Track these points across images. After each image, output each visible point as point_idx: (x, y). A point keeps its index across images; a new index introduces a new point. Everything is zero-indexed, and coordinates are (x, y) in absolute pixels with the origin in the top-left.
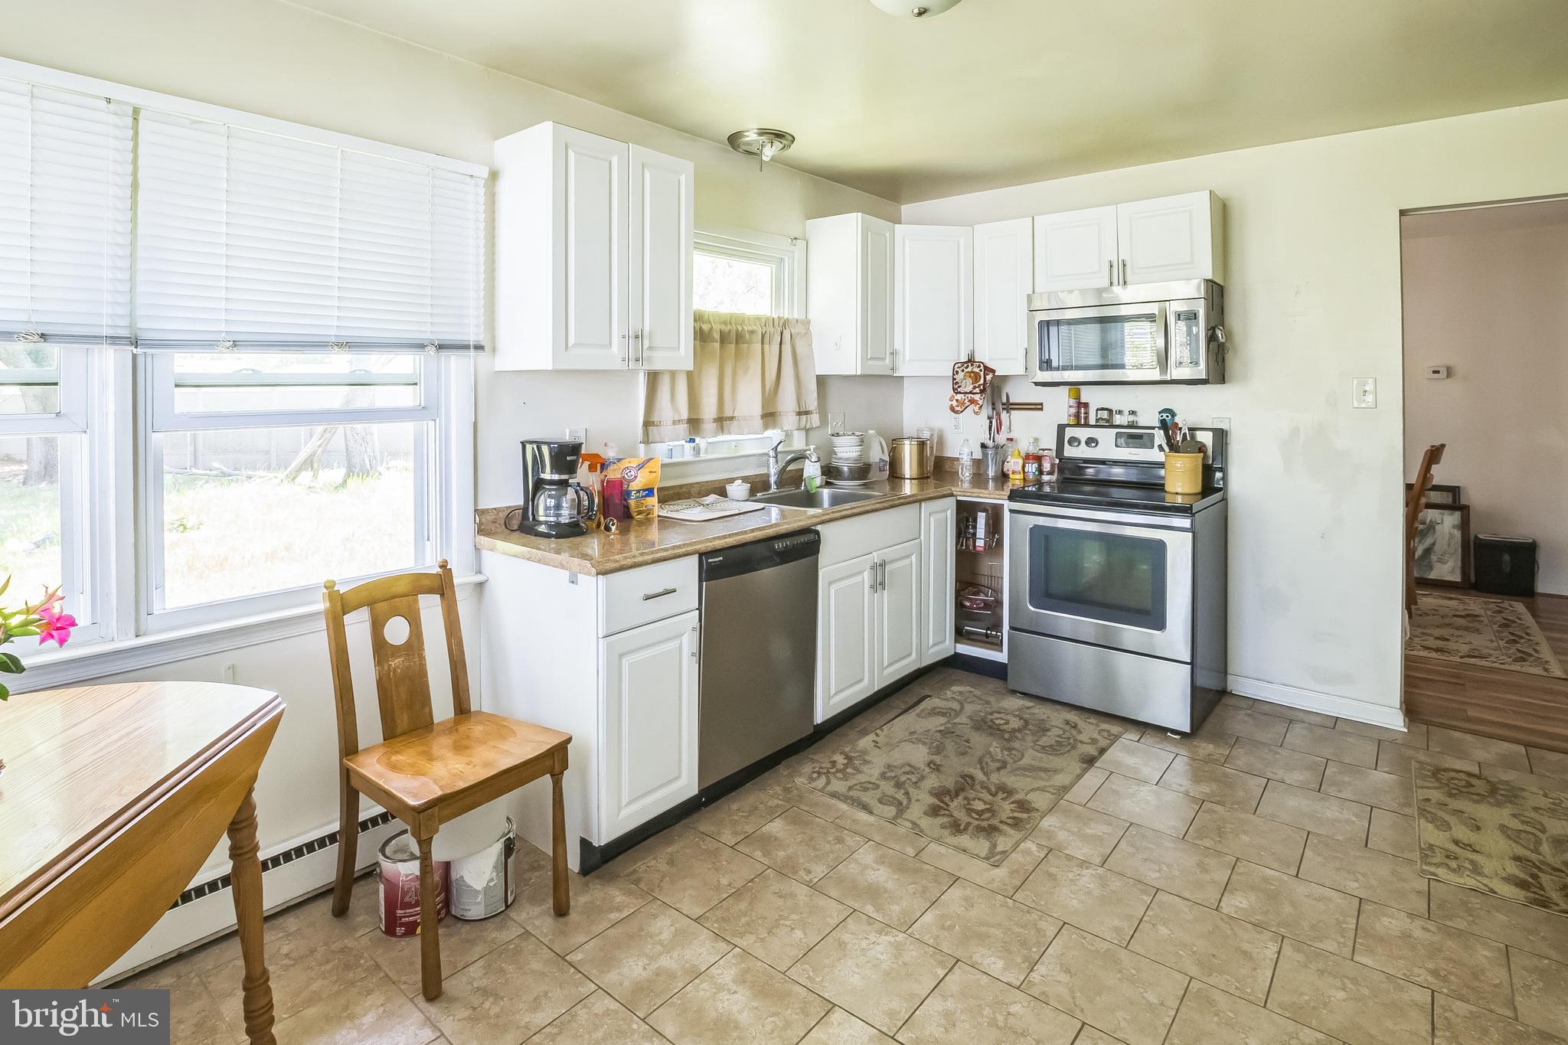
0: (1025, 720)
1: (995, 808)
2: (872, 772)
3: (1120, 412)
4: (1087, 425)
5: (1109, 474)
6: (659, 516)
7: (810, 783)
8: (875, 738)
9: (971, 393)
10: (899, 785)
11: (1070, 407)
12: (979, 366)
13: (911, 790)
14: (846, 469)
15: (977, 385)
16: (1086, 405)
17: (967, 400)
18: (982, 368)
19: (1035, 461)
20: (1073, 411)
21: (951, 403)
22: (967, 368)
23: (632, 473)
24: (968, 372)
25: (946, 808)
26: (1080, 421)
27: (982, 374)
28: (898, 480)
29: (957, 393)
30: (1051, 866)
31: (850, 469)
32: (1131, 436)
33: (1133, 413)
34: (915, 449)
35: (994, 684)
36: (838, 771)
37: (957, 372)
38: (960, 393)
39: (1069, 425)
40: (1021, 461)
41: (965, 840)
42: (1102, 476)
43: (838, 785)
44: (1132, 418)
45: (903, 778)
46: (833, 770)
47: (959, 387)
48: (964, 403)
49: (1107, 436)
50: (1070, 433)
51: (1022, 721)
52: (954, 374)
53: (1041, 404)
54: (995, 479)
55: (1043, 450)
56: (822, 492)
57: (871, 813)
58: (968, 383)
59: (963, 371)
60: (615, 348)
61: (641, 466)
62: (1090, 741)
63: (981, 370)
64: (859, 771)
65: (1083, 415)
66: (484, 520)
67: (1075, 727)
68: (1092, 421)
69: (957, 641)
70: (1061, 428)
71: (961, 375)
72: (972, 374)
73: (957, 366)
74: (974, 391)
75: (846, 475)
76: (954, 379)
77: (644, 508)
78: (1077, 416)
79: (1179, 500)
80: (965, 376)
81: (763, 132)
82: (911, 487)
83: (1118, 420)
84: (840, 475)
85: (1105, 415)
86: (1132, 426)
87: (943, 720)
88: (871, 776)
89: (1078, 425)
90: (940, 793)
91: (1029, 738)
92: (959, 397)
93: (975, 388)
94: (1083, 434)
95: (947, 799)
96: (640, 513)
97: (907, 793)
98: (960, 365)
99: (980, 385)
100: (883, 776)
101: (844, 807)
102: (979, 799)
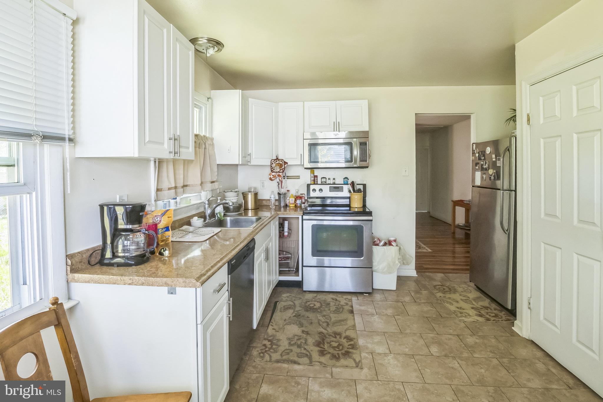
0: (320, 302)
1: (341, 343)
2: (284, 344)
3: (329, 179)
4: (317, 184)
5: (337, 202)
6: (172, 241)
7: (263, 360)
8: (273, 327)
9: (279, 172)
10: (299, 346)
11: (312, 177)
12: (282, 161)
13: (306, 347)
14: (231, 207)
15: (281, 169)
16: (317, 176)
17: (277, 175)
18: (283, 162)
19: (300, 199)
20: (313, 179)
21: (270, 176)
22: (277, 161)
23: (159, 219)
24: (277, 163)
25: (324, 350)
26: (315, 183)
27: (283, 164)
28: (247, 210)
29: (273, 172)
30: (378, 360)
31: (234, 208)
32: (335, 188)
33: (334, 179)
34: (253, 196)
35: (296, 290)
36: (270, 349)
37: (273, 163)
38: (274, 172)
39: (311, 184)
40: (294, 199)
41: (343, 362)
42: (334, 203)
43: (276, 356)
44: (334, 181)
45: (299, 342)
46: (267, 349)
47: (274, 170)
48: (275, 177)
49: (326, 188)
50: (312, 187)
51: (319, 303)
52: (271, 164)
53: (299, 176)
54: (283, 207)
55: (302, 194)
56: (227, 219)
57: (299, 364)
58: (277, 168)
59: (275, 163)
60: (166, 146)
61: (163, 214)
62: (345, 304)
63: (283, 163)
64: (279, 346)
65: (316, 180)
66: (74, 262)
67: (336, 300)
68: (319, 182)
69: (279, 276)
70: (308, 186)
71: (274, 165)
72: (279, 164)
73: (272, 161)
74: (280, 171)
75: (232, 210)
76: (271, 166)
77: (165, 238)
78: (314, 180)
79: (356, 210)
80: (276, 165)
81: (210, 40)
82: (251, 213)
83: (328, 182)
84: (230, 210)
85: (324, 180)
86: (334, 184)
87: (291, 311)
88: (285, 346)
89: (314, 184)
90: (318, 344)
91: (326, 309)
92: (273, 174)
93: (280, 170)
94: (317, 187)
95: (322, 346)
96: (162, 241)
97: (305, 349)
98: (273, 160)
99: (282, 169)
100: (290, 344)
101: (285, 365)
102: (333, 341)
